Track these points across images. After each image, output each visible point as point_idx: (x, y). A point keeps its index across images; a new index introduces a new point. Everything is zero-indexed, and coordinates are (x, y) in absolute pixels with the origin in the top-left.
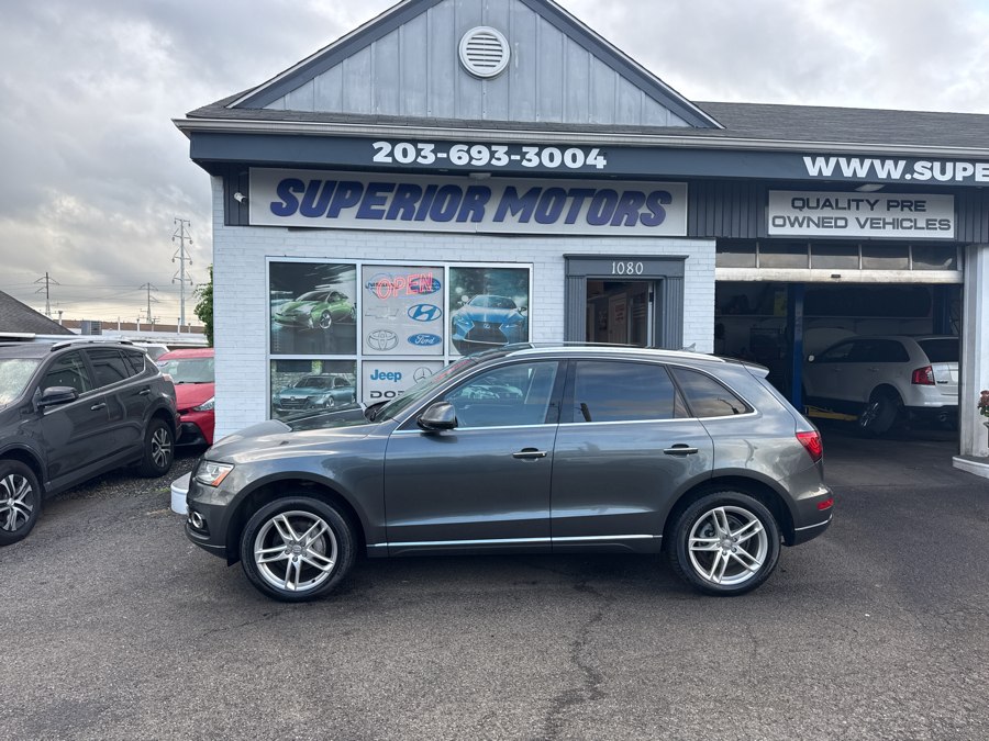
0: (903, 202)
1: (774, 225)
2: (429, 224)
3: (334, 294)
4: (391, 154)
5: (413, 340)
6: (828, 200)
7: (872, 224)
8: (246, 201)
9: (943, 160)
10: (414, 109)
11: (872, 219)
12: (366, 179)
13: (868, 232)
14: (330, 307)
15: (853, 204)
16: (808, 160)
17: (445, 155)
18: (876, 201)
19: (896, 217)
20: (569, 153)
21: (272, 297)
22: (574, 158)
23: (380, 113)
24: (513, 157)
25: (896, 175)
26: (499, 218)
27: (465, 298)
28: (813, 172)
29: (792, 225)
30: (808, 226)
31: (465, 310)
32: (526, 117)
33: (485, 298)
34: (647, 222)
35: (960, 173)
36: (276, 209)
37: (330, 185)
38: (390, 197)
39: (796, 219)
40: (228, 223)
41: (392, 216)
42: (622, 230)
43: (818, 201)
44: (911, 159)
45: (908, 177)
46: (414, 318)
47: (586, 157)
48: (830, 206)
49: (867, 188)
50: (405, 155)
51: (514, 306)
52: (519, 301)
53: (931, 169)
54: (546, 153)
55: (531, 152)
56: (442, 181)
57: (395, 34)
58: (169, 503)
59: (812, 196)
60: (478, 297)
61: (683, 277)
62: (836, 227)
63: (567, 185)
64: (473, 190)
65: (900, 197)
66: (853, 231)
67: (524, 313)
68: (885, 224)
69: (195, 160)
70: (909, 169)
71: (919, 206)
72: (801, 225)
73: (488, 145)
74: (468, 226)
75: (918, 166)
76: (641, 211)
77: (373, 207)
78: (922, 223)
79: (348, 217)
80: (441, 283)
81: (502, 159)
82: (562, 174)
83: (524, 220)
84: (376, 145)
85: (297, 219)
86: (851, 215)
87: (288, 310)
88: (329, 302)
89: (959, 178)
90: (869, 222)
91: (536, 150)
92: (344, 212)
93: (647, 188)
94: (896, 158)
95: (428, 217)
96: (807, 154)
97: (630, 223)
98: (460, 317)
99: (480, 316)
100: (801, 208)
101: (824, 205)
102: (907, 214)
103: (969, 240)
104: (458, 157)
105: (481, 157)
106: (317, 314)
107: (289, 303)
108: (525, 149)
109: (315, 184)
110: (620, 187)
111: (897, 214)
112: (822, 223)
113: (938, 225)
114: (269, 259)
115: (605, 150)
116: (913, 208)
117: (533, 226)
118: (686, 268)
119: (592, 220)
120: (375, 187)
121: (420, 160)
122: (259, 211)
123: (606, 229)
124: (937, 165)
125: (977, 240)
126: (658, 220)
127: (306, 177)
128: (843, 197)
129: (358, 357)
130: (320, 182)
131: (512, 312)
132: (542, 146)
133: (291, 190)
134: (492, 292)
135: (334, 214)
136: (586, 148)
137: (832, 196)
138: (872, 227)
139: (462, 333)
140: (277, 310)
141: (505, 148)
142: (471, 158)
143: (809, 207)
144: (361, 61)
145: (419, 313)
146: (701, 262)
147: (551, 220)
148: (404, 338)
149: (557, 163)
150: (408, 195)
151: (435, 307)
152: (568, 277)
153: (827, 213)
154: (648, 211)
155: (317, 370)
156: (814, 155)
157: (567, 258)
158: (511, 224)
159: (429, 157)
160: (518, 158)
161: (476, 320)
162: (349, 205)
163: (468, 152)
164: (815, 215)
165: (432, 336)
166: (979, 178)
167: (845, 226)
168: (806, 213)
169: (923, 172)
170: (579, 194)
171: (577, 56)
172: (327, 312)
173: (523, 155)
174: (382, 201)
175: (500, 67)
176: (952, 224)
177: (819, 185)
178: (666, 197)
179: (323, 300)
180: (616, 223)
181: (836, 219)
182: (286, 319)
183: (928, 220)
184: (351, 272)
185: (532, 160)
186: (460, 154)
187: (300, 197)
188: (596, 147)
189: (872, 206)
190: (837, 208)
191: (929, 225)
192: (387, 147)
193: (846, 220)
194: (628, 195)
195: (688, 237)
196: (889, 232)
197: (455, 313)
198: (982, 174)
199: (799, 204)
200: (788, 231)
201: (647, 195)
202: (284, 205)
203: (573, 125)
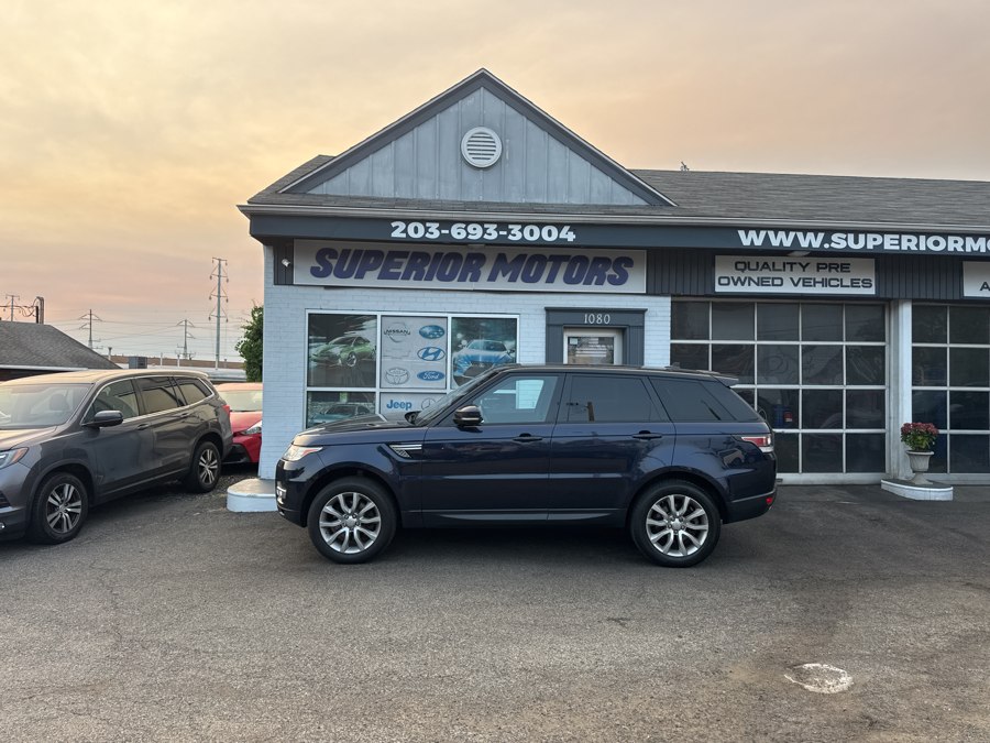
0: (830, 264)
1: (720, 284)
2: (436, 283)
3: (360, 338)
4: (405, 231)
5: (421, 376)
6: (766, 263)
7: (804, 283)
8: (291, 266)
9: (856, 232)
10: (425, 192)
11: (804, 279)
12: (385, 248)
13: (801, 290)
15: (788, 267)
16: (742, 233)
17: (447, 232)
18: (807, 264)
19: (825, 277)
20: (545, 230)
21: (310, 341)
22: (550, 234)
23: (398, 196)
24: (501, 233)
25: (816, 244)
26: (492, 278)
27: (464, 342)
28: (746, 242)
29: (735, 284)
30: (749, 285)
31: (465, 352)
32: (515, 198)
33: (481, 342)
34: (613, 281)
35: (871, 242)
36: (315, 272)
37: (358, 253)
38: (405, 262)
39: (739, 279)
40: (277, 282)
41: (406, 277)
42: (593, 288)
43: (757, 263)
44: (829, 232)
45: (826, 246)
46: (422, 358)
47: (559, 232)
48: (768, 267)
49: (796, 253)
50: (416, 232)
51: (505, 349)
52: (508, 344)
53: (846, 239)
54: (527, 230)
55: (516, 229)
56: (446, 250)
57: (410, 135)
58: (225, 505)
59: (753, 260)
60: (475, 341)
61: (643, 327)
62: (773, 285)
63: (547, 253)
64: (471, 257)
65: (828, 260)
66: (788, 288)
67: (513, 355)
68: (815, 282)
69: (253, 236)
70: (827, 239)
71: (844, 268)
72: (743, 284)
73: (481, 223)
74: (468, 285)
75: (835, 237)
76: (607, 273)
77: (392, 270)
78: (847, 282)
79: (371, 278)
80: (443, 332)
81: (492, 234)
82: (540, 244)
83: (513, 280)
84: (394, 225)
85: (332, 280)
86: (786, 276)
87: (322, 352)
88: (355, 345)
89: (870, 246)
90: (801, 281)
91: (520, 227)
92: (368, 274)
93: (613, 255)
94: (816, 231)
95: (435, 278)
96: (741, 228)
97: (599, 282)
98: (460, 357)
99: (477, 357)
100: (743, 270)
101: (763, 267)
102: (834, 274)
103: (889, 296)
104: (457, 233)
105: (476, 233)
106: (345, 355)
107: (323, 346)
108: (510, 227)
109: (346, 253)
110: (591, 254)
111: (825, 274)
112: (761, 282)
113: (861, 284)
114: (308, 311)
115: (574, 227)
116: (839, 270)
117: (520, 285)
118: (646, 318)
119: (568, 280)
120: (393, 254)
121: (428, 235)
122: (301, 275)
123: (579, 287)
124: (851, 236)
125: (896, 296)
126: (622, 280)
127: (339, 247)
128: (779, 261)
129: (377, 390)
130: (350, 250)
131: (503, 354)
132: (524, 224)
133: (327, 257)
134: (486, 338)
135: (360, 276)
136: (560, 226)
137: (770, 260)
138: (804, 286)
139: (460, 370)
140: (313, 351)
141: (495, 226)
142: (468, 234)
143: (750, 270)
144: (385, 155)
145: (426, 354)
146: (659, 314)
147: (535, 280)
148: (413, 374)
149: (536, 237)
150: (419, 260)
151: (440, 350)
152: (548, 326)
153: (765, 273)
154: (614, 273)
155: (344, 400)
156: (747, 229)
157: (548, 310)
158: (502, 283)
159: (434, 233)
160: (505, 233)
161: (473, 360)
162: (373, 268)
163: (466, 229)
164: (755, 276)
165: (436, 373)
166: (887, 246)
167: (781, 285)
168: (748, 274)
169: (838, 242)
170: (557, 260)
171: (557, 149)
172: (353, 353)
173: (509, 231)
174: (399, 265)
175: (494, 159)
176: (873, 283)
177: (752, 251)
178: (629, 262)
179: (350, 343)
180: (588, 282)
181: (773, 279)
182: (321, 359)
183: (852, 280)
184: (373, 321)
185: (516, 234)
186: (459, 231)
187: (334, 262)
188: (567, 224)
189: (804, 268)
190: (774, 270)
191: (854, 284)
192: (402, 226)
193: (781, 279)
194: (597, 260)
195: (646, 294)
196: (819, 290)
197: (456, 354)
198: (889, 244)
199: (741, 266)
200: (732, 289)
201: (613, 260)
202: (322, 268)
203: (552, 205)
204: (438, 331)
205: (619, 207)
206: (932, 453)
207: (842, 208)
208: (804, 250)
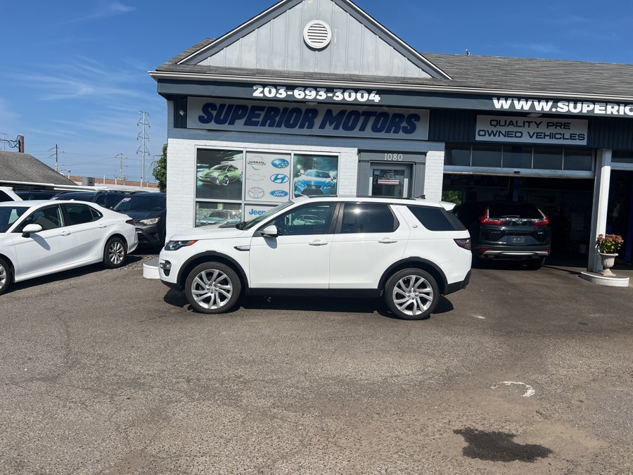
0: (556, 123)
1: (479, 135)
2: (283, 129)
3: (231, 166)
4: (263, 92)
5: (273, 193)
6: (511, 121)
7: (537, 135)
8: (186, 115)
10: (277, 65)
11: (537, 133)
12: (250, 104)
13: (535, 140)
14: (228, 174)
15: (527, 124)
16: (495, 101)
17: (291, 93)
18: (541, 123)
19: (552, 132)
20: (359, 93)
21: (198, 167)
22: (362, 96)
23: (258, 68)
24: (329, 95)
25: (547, 109)
26: (322, 127)
27: (302, 171)
28: (498, 106)
29: (490, 135)
30: (499, 136)
31: (303, 178)
32: (340, 71)
33: (313, 171)
34: (406, 131)
35: (585, 109)
36: (201, 120)
37: (231, 107)
38: (263, 114)
39: (492, 132)
40: (176, 126)
41: (263, 124)
42: (391, 135)
43: (506, 121)
44: (556, 100)
45: (554, 110)
46: (273, 181)
47: (369, 95)
48: (513, 124)
49: (532, 115)
50: (270, 93)
51: (329, 177)
52: (332, 174)
53: (568, 106)
54: (347, 93)
55: (339, 92)
56: (291, 106)
57: (268, 25)
58: (142, 274)
59: (502, 119)
60: (309, 170)
61: (424, 164)
62: (516, 137)
63: (361, 109)
64: (308, 111)
65: (555, 120)
66: (526, 139)
67: (335, 181)
68: (545, 136)
69: (160, 94)
70: (555, 105)
71: (566, 126)
72: (495, 135)
73: (315, 88)
74: (305, 131)
75: (560, 104)
76: (402, 125)
77: (254, 119)
78: (567, 136)
79: (239, 124)
80: (288, 163)
81: (323, 96)
82: (356, 104)
83: (336, 128)
84: (255, 87)
85: (212, 125)
86: (525, 130)
87: (207, 175)
88: (228, 171)
89: (585, 111)
90: (535, 134)
91: (342, 91)
92: (237, 122)
93: (406, 112)
95: (283, 125)
96: (495, 97)
97: (396, 132)
98: (299, 181)
99: (311, 182)
100: (495, 126)
101: (509, 124)
102: (558, 130)
103: (596, 146)
104: (298, 94)
105: (311, 95)
106: (221, 177)
107: (207, 171)
108: (335, 90)
109: (222, 106)
110: (391, 112)
111: (553, 130)
112: (507, 134)
113: (577, 137)
114: (197, 147)
115: (380, 92)
116: (562, 127)
117: (341, 132)
118: (427, 158)
119: (375, 129)
120: (254, 108)
121: (278, 95)
122: (192, 121)
123: (383, 135)
124: (572, 104)
125: (601, 146)
126: (411, 130)
127: (218, 103)
128: (521, 120)
129: (243, 202)
130: (225, 105)
131: (328, 180)
132: (345, 89)
133: (210, 109)
134: (317, 169)
135: (232, 123)
136: (369, 91)
137: (514, 119)
138: (537, 138)
139: (299, 190)
140: (200, 174)
141: (325, 90)
142: (306, 95)
143: (500, 125)
144: (251, 38)
145: (276, 178)
146: (436, 155)
147: (352, 128)
148: (268, 191)
149: (353, 99)
150: (272, 113)
151: (285, 176)
152: (360, 161)
153: (511, 128)
154: (407, 125)
155: (220, 208)
156: (499, 97)
157: (360, 150)
158: (329, 130)
159: (283, 94)
160: (331, 95)
161: (308, 184)
162: (240, 118)
163: (304, 91)
164: (503, 130)
165: (283, 192)
166: (597, 112)
167: (521, 137)
168: (498, 128)
169: (563, 108)
170: (367, 115)
171: (371, 37)
172: (227, 176)
173: (334, 94)
174: (258, 116)
175: (326, 43)
176: (586, 137)
177: (502, 113)
178: (417, 117)
179: (224, 169)
180: (388, 131)
181: (516, 132)
182: (205, 179)
183: (571, 134)
184: (241, 155)
185: (339, 96)
186: (300, 92)
187: (214, 113)
188: (375, 90)
189: (538, 125)
190: (517, 126)
191: (572, 137)
192: (260, 89)
193: (522, 133)
194: (395, 115)
195: (429, 140)
196: (547, 141)
197: (296, 179)
198: (598, 110)
199: (494, 123)
200: (487, 138)
201: (406, 116)
202: (206, 117)
203: (365, 76)
204: (284, 163)
205: (411, 78)
206: (617, 255)
207: (569, 83)
208: (538, 113)
